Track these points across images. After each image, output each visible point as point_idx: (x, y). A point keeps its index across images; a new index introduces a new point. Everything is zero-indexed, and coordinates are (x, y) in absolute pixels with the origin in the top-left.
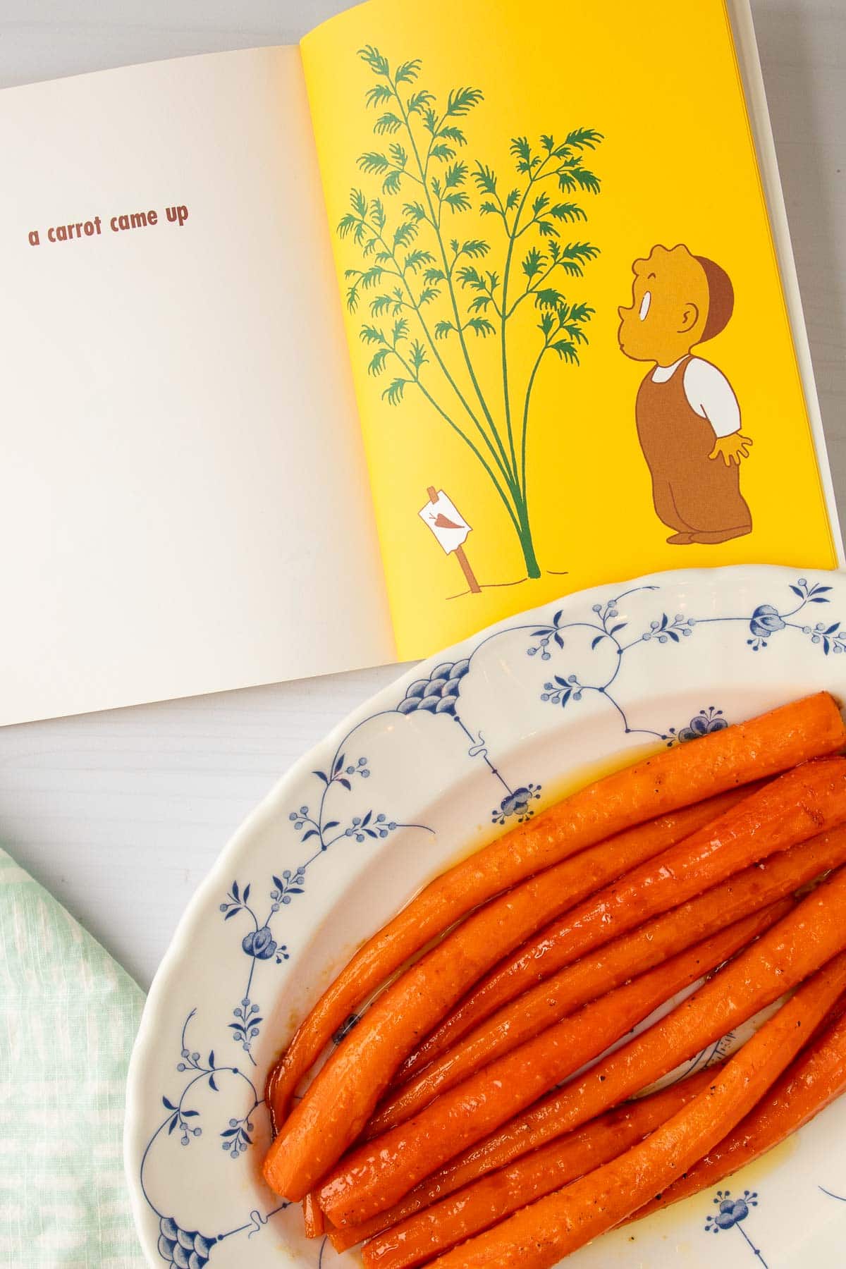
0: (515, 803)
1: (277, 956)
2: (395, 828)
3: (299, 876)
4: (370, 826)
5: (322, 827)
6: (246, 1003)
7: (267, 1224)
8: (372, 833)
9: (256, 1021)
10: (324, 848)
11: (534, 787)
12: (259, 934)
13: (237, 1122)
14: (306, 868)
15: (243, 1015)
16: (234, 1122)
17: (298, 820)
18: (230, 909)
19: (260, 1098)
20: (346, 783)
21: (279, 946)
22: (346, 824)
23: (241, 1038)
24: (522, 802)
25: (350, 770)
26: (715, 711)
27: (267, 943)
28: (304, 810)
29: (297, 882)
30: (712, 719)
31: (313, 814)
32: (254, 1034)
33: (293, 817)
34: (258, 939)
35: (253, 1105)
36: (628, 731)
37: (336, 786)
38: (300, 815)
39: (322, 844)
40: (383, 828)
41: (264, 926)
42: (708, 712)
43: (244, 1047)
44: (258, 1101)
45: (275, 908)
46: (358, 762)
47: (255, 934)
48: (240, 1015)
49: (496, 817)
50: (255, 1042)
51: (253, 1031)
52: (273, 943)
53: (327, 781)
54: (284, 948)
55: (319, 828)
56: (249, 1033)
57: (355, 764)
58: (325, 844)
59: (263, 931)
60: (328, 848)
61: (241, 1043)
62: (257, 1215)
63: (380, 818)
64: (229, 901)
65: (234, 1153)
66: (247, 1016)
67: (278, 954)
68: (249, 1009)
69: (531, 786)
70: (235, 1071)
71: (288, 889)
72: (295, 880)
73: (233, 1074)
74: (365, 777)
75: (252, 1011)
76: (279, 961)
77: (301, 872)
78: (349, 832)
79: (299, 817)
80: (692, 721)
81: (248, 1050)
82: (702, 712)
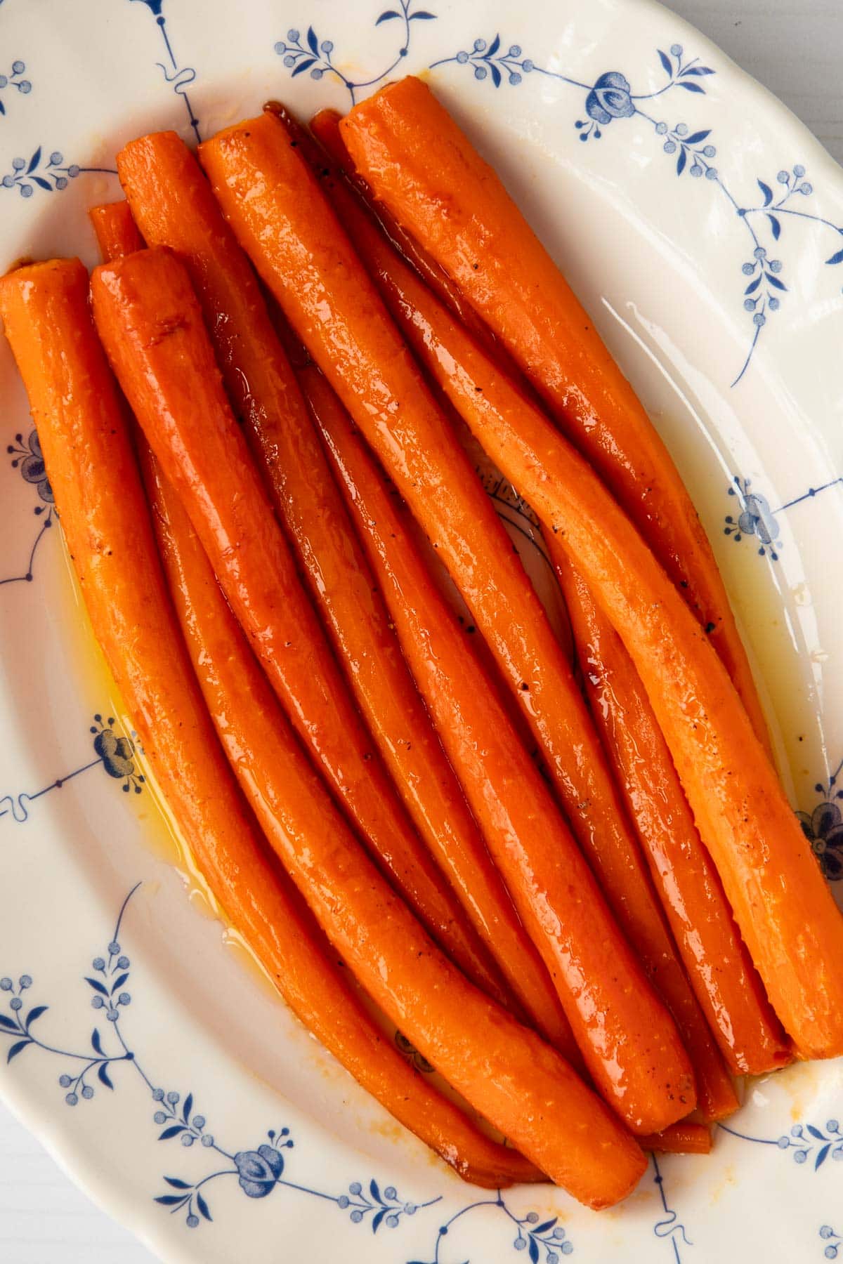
0: (116, 757)
1: (283, 1145)
2: (118, 946)
3: (165, 1099)
4: (108, 983)
5: (96, 1055)
6: (344, 1202)
7: (676, 1212)
8: (120, 982)
9: (374, 1190)
10: (129, 1056)
11: (97, 725)
12: (244, 1172)
13: (520, 1238)
14: (154, 1088)
15: (361, 1209)
16: (520, 1243)
17: (79, 1092)
18: (196, 1211)
19: (492, 1195)
20: (35, 1013)
21: (267, 1141)
22: (99, 1020)
23: (396, 1216)
24: (116, 745)
25: (16, 1005)
26: (16, 445)
27: (259, 1160)
28: (66, 1081)
29: (174, 1104)
30: (29, 451)
31: (73, 1068)
32: (393, 1195)
33: (72, 1100)
34: (250, 1172)
35: (500, 1209)
36: (29, 577)
37: (36, 1028)
38: (71, 1089)
39: (122, 1058)
40: (114, 963)
41: (232, 1161)
42: (15, 456)
43: (410, 1214)
44: (497, 1200)
45: (208, 1141)
46: (6, 992)
47: (241, 1176)
48: (362, 1213)
49: (132, 787)
50: (406, 1196)
51: (388, 1197)
52: (262, 1151)
53: (26, 1043)
54: (271, 1134)
55: (97, 1061)
56: (390, 1203)
57: (8, 996)
58: (124, 1054)
59: (241, 1163)
60: (130, 1051)
61: (404, 1218)
62: (662, 1226)
63: (100, 966)
64: (183, 1212)
65: (564, 1249)
66: (365, 1204)
67: (278, 1144)
68: (355, 1199)
69: (93, 730)
70: (444, 1231)
71: (182, 1118)
72: (170, 1106)
73: (446, 1235)
74: (31, 983)
75: (359, 1194)
76: (290, 1144)
77: (160, 1096)
78: (112, 1015)
79: (74, 1089)
80: (27, 480)
81: (416, 1208)
82: (15, 464)
